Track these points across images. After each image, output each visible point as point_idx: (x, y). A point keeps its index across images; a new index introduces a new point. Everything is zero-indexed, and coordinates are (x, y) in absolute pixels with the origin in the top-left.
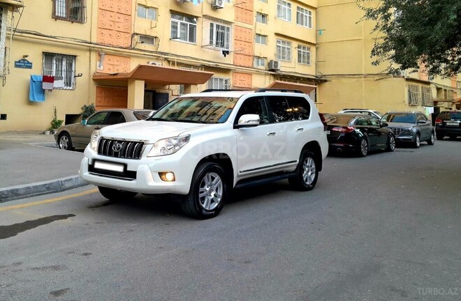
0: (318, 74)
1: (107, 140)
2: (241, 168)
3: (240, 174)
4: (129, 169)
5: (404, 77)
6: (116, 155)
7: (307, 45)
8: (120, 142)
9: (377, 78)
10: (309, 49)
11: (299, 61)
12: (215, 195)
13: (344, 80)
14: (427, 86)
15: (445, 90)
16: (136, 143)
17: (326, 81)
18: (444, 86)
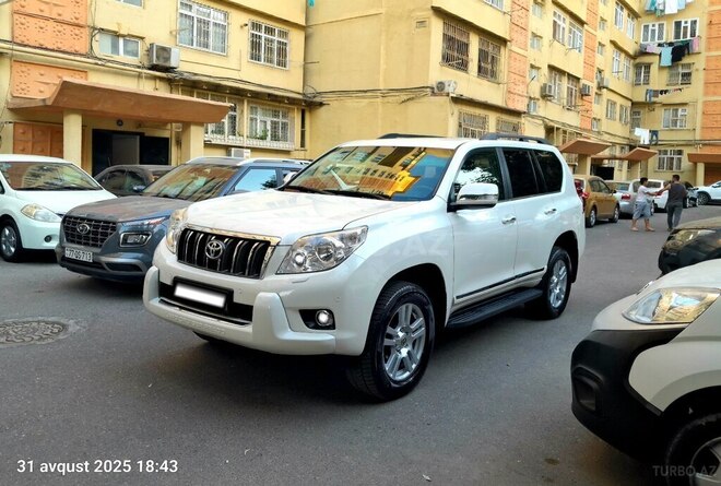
0: (309, 91)
1: (196, 232)
2: (459, 288)
3: (457, 301)
4: (237, 299)
5: (448, 95)
6: (212, 266)
7: (277, 27)
8: (220, 237)
9: (404, 97)
10: (283, 34)
11: (255, 57)
12: (409, 353)
13: (351, 103)
14: (513, 120)
15: (565, 132)
16: (252, 242)
17: (321, 104)
18: (563, 124)
